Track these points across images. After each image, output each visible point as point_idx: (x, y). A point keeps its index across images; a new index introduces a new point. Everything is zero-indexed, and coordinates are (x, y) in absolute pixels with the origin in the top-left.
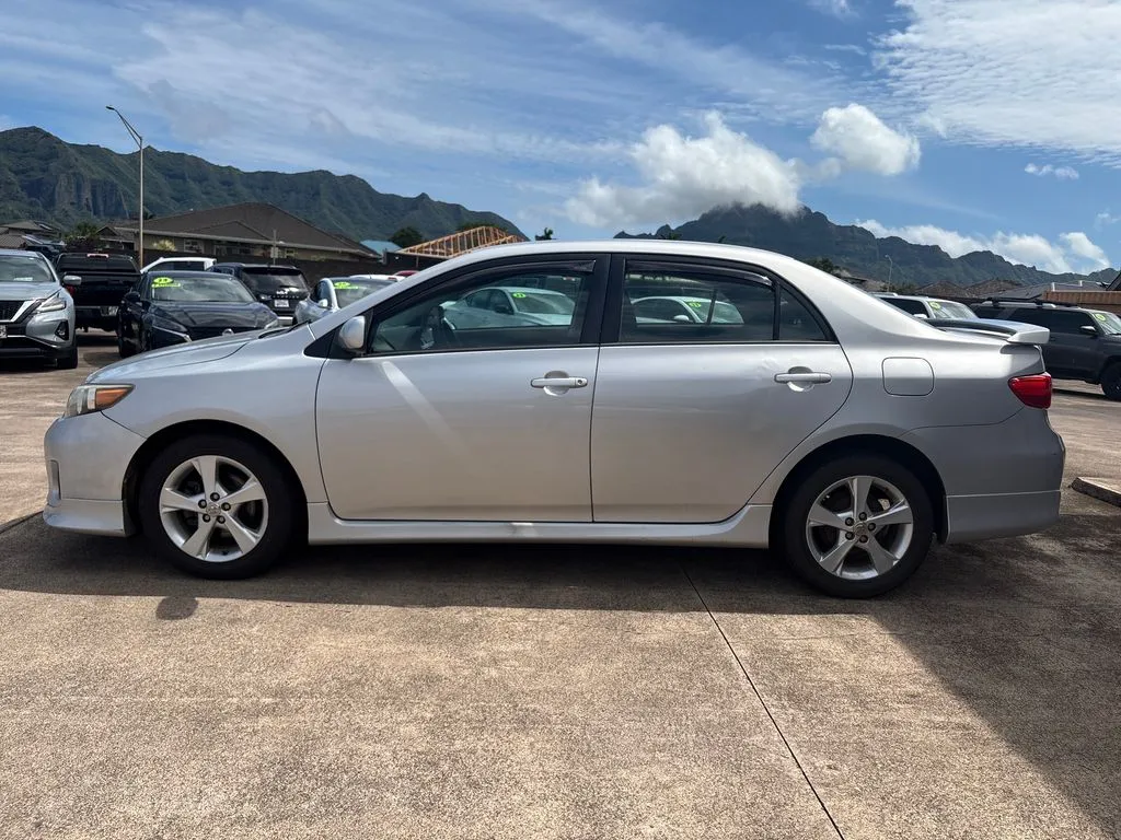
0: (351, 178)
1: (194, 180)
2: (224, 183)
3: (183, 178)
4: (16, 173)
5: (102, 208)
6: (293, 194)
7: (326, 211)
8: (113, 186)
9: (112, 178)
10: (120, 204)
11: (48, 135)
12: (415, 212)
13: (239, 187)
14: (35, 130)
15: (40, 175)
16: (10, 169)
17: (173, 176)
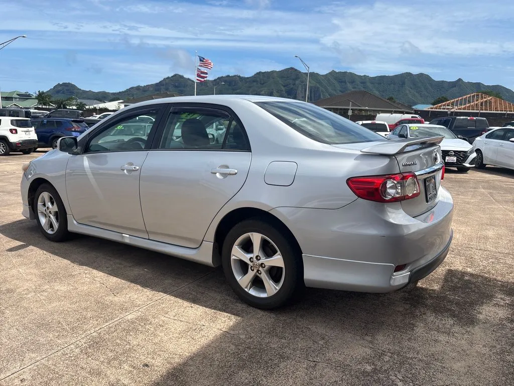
0: (421, 75)
1: (350, 83)
2: (362, 83)
3: (345, 82)
4: (284, 86)
5: (313, 98)
6: (392, 85)
7: (408, 92)
8: (318, 88)
9: (318, 85)
10: (320, 95)
11: (296, 70)
12: (454, 88)
13: (368, 84)
14: (292, 68)
15: (292, 86)
16: (282, 85)
17: (342, 82)
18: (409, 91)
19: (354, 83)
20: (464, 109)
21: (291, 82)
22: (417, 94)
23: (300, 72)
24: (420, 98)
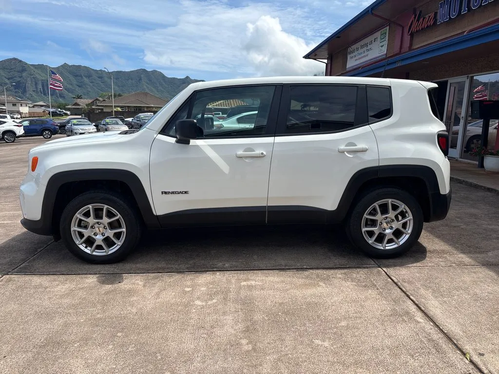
1: (86, 77)
2: (99, 78)
3: (81, 76)
14: (15, 59)
15: (19, 79)
16: (5, 78)
17: (77, 76)
18: (146, 86)
19: (91, 78)
20: (216, 105)
21: (16, 74)
22: (154, 90)
23: (26, 64)
24: (158, 93)
